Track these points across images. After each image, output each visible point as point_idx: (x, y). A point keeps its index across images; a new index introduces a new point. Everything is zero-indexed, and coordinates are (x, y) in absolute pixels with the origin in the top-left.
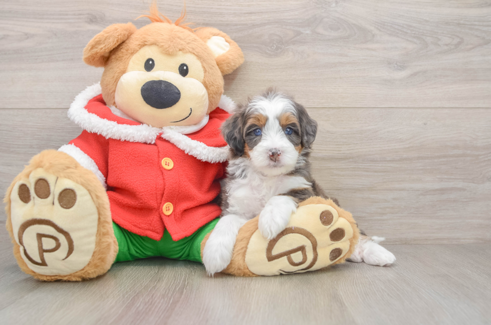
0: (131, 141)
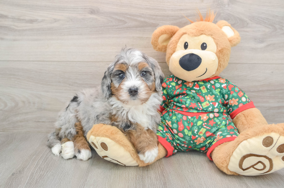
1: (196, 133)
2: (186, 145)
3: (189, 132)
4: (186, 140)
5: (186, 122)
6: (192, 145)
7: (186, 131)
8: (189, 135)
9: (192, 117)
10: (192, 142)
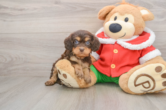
0: (107, 44)
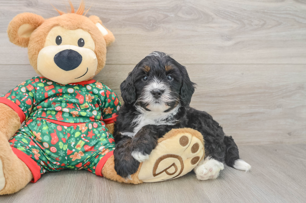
1: (73, 147)
2: (58, 162)
3: (65, 145)
4: (60, 156)
5: (61, 132)
6: (66, 163)
7: (61, 144)
8: (64, 149)
9: (68, 127)
10: (66, 158)
